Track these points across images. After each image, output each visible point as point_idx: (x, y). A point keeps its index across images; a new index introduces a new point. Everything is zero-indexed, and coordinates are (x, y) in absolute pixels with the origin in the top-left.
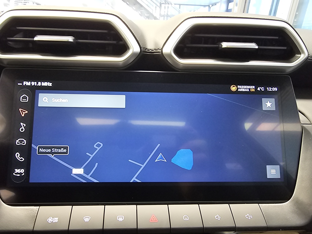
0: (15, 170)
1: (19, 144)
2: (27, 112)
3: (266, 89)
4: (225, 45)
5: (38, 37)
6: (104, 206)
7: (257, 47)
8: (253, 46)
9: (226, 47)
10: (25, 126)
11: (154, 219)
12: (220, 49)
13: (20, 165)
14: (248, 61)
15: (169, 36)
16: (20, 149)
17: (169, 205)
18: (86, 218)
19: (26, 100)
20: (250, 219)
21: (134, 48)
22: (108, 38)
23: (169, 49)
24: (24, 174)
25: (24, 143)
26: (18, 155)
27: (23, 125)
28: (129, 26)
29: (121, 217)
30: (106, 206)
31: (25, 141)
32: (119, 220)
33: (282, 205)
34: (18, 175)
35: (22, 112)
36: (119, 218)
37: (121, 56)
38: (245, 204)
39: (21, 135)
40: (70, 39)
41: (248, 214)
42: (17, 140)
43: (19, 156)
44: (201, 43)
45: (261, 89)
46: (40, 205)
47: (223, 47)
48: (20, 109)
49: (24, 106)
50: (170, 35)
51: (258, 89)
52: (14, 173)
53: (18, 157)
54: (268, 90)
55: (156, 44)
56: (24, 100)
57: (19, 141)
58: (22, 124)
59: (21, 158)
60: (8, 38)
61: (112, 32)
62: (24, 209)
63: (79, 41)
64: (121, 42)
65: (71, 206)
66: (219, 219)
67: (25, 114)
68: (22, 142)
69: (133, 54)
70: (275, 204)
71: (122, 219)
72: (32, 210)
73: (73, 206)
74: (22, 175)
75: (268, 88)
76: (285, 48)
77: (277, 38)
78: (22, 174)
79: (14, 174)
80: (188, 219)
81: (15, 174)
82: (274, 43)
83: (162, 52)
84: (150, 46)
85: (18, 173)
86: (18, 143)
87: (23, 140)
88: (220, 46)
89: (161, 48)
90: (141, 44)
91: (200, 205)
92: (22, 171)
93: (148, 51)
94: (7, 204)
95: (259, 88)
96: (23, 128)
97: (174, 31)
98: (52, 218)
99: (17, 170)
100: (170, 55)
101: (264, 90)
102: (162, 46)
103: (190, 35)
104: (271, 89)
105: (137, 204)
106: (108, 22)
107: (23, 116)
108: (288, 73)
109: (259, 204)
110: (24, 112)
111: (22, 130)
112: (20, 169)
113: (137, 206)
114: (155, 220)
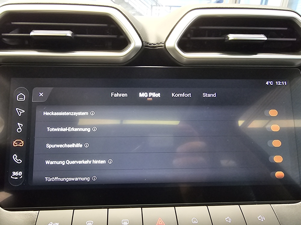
0: (13, 172)
1: (17, 145)
2: (24, 111)
3: (274, 83)
4: (231, 37)
5: (34, 32)
6: (107, 209)
7: (266, 39)
8: (262, 37)
9: (233, 39)
10: (22, 126)
11: (160, 223)
12: (226, 41)
13: (17, 168)
14: (256, 54)
15: (172, 29)
16: (17, 150)
17: (176, 207)
18: (89, 222)
19: (23, 99)
20: (262, 221)
21: (136, 43)
22: (108, 32)
23: (172, 43)
24: (22, 177)
25: (21, 144)
26: (15, 157)
27: (21, 126)
28: (130, 19)
29: (126, 221)
30: (109, 209)
31: (23, 142)
32: (124, 224)
33: (296, 206)
34: (16, 178)
35: (19, 112)
36: (124, 222)
37: (123, 51)
38: (256, 204)
39: (19, 136)
40: (68, 33)
41: (260, 216)
42: (14, 141)
43: (17, 158)
44: (204, 36)
45: (269, 83)
46: (39, 210)
47: (230, 39)
48: (17, 109)
49: (21, 105)
50: (173, 27)
51: (266, 84)
52: (12, 175)
53: (15, 159)
54: (277, 84)
55: (158, 38)
56: (21, 100)
57: (16, 142)
58: (19, 124)
59: (18, 160)
60: (2, 34)
61: (112, 26)
62: (23, 214)
63: (78, 35)
64: (122, 37)
65: (73, 210)
66: (230, 222)
67: (22, 114)
68: (20, 143)
69: (135, 49)
70: (287, 204)
71: (127, 223)
72: (31, 215)
73: (75, 210)
74: (20, 178)
75: (277, 82)
76: (295, 39)
77: (286, 29)
78: (20, 176)
79: (11, 177)
80: (197, 223)
81: (13, 177)
82: (282, 35)
83: (165, 46)
84: (152, 40)
85: (15, 176)
86: (15, 144)
87: (20, 141)
88: (226, 38)
89: (164, 41)
90: (142, 38)
91: (208, 207)
92: (20, 173)
93: (149, 45)
94: (4, 209)
95: (267, 82)
96: (20, 128)
97: (177, 24)
98: (52, 223)
99: (14, 172)
100: (173, 49)
101: (272, 84)
102: (165, 39)
103: (194, 28)
104: (280, 84)
105: (141, 207)
106: (108, 15)
107: (20, 116)
108: (297, 66)
109: (272, 205)
110: (21, 111)
111: (19, 130)
112: (18, 172)
113: (143, 208)
114: (162, 223)
